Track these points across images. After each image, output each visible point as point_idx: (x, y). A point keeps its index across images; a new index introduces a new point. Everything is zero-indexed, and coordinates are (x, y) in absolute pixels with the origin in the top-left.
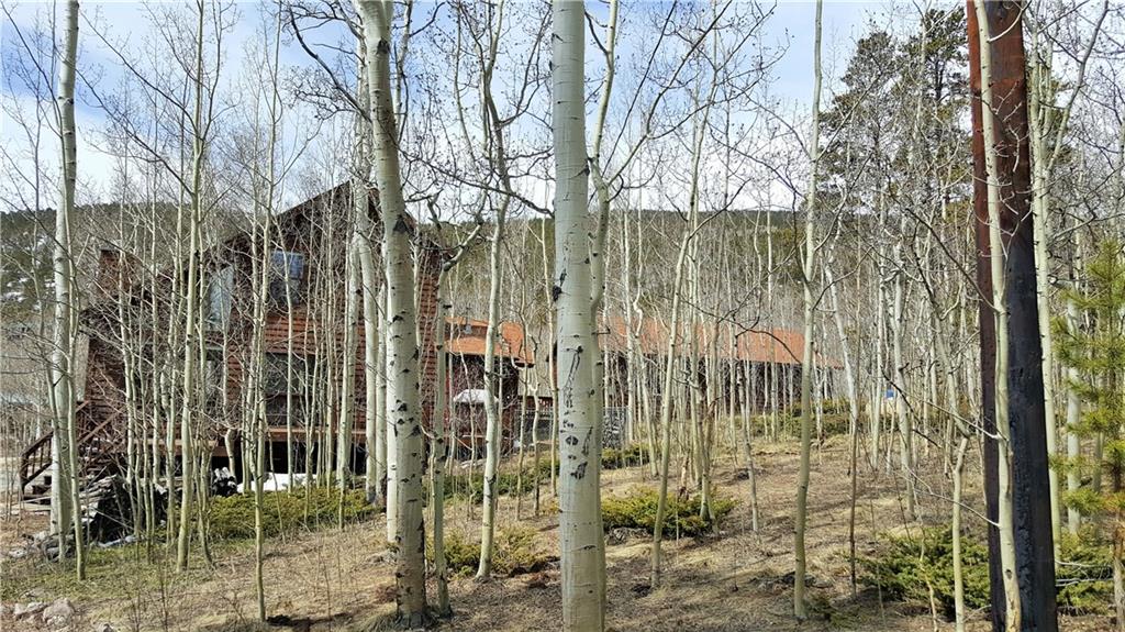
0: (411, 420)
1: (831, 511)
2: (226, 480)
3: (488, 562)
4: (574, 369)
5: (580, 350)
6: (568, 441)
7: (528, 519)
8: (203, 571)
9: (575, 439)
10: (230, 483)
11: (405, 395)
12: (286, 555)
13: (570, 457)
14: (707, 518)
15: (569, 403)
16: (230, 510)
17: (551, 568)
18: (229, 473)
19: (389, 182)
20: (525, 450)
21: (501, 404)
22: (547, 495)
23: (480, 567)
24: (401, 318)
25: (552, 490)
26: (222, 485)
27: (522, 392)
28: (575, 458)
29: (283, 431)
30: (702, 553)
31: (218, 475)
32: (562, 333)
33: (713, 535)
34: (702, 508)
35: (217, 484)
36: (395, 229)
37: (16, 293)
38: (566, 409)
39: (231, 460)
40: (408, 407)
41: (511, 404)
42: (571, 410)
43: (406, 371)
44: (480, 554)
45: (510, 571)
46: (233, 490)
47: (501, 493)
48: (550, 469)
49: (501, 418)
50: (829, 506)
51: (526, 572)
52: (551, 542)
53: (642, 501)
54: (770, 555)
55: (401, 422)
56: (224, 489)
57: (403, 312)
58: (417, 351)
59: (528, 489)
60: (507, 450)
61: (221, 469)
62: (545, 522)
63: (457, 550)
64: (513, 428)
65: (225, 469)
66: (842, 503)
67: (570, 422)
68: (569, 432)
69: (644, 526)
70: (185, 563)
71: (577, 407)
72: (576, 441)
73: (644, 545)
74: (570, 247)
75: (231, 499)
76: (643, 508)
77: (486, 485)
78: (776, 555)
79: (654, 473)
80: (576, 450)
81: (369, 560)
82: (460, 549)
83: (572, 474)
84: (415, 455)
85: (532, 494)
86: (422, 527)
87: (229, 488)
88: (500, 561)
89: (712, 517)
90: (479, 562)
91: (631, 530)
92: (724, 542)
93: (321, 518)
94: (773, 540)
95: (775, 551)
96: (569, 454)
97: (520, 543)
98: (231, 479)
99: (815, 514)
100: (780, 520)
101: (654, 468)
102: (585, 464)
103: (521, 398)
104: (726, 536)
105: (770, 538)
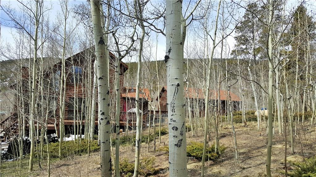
0: (106, 118)
1: (260, 150)
2: (54, 138)
3: (137, 171)
4: (176, 94)
5: (178, 85)
6: (173, 128)
7: (152, 152)
8: (38, 171)
9: (176, 127)
10: (56, 138)
11: (104, 109)
12: (68, 165)
13: (174, 136)
14: (218, 153)
15: (173, 110)
16: (55, 147)
17: (161, 173)
18: (56, 135)
19: (97, 24)
20: (150, 127)
21: (142, 113)
22: (158, 143)
23: (134, 174)
24: (102, 78)
25: (160, 141)
26: (53, 139)
27: (149, 109)
28: (176, 137)
29: (73, 121)
30: (218, 167)
31: (52, 136)
32: (169, 78)
33: (220, 160)
34: (216, 150)
35: (52, 139)
36: (99, 43)
37: (6, 83)
38: (172, 113)
39: (56, 131)
40: (105, 113)
41: (146, 112)
42: (174, 113)
43: (104, 99)
44: (134, 168)
45: (146, 174)
46: (57, 141)
47: (142, 142)
48: (159, 134)
49: (142, 117)
50: (258, 148)
51: (152, 175)
52: (160, 161)
53: (193, 147)
54: (244, 169)
55: (102, 119)
56: (54, 140)
57: (103, 76)
58: (109, 91)
59: (151, 140)
60: (145, 127)
61: (53, 134)
62: (158, 153)
63: (126, 166)
64: (146, 121)
65: (54, 134)
66: (262, 146)
67: (174, 119)
68: (174, 125)
69: (194, 156)
70: (32, 169)
71: (177, 112)
72: (177, 129)
73: (194, 164)
74: (173, 36)
75: (56, 144)
76: (193, 149)
77: (136, 142)
78: (246, 168)
79: (193, 135)
80: (177, 133)
81: (95, 169)
82: (127, 165)
83: (175, 145)
84: (107, 132)
85: (153, 142)
86: (110, 161)
87: (56, 140)
88: (142, 171)
89: (220, 153)
90: (134, 172)
91: (189, 157)
92: (225, 162)
93: (82, 151)
94: (243, 162)
95: (245, 167)
96: (173, 135)
97: (149, 163)
98: (56, 137)
99: (254, 151)
100: (243, 153)
101: (193, 133)
102: (182, 140)
103: (149, 111)
104: (225, 160)
105: (242, 161)
